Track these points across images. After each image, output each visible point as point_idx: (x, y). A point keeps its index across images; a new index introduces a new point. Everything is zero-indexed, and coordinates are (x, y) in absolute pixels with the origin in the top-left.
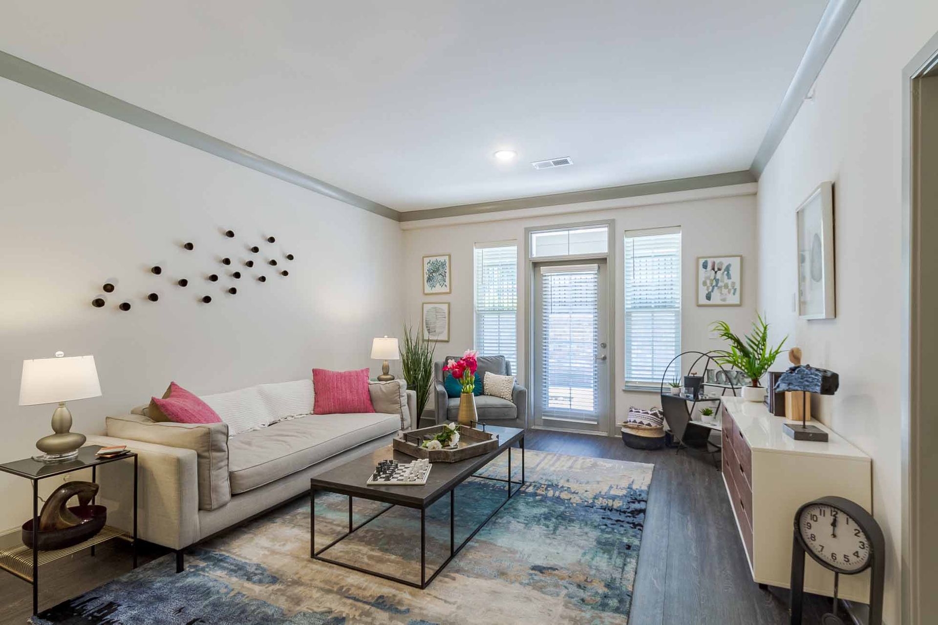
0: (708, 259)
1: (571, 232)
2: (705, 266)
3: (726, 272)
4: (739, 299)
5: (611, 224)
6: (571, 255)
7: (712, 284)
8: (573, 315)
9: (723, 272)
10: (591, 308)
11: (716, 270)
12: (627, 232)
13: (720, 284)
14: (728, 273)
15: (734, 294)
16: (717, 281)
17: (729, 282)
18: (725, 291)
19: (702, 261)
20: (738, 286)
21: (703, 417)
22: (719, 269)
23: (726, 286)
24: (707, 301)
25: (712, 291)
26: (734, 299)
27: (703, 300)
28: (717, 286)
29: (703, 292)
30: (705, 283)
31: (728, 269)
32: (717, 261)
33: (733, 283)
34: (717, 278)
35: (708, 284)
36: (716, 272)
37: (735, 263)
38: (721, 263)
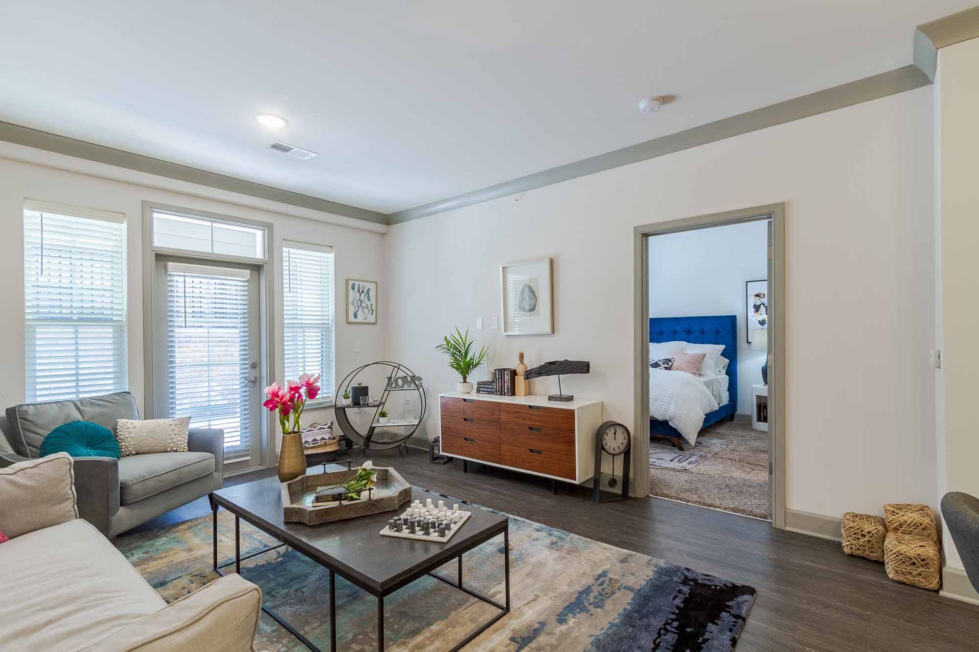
0: (356, 282)
1: (215, 225)
2: (353, 288)
3: (367, 295)
4: (375, 320)
5: (269, 228)
6: (215, 253)
7: (358, 304)
8: (211, 330)
9: (365, 295)
10: (238, 322)
11: (360, 292)
12: (285, 241)
13: (363, 305)
14: (368, 295)
15: (372, 314)
16: (361, 301)
17: (369, 303)
18: (366, 311)
19: (351, 283)
20: (374, 308)
21: (381, 419)
22: (363, 292)
23: (367, 307)
24: (355, 319)
25: (358, 310)
26: (371, 319)
27: (352, 319)
28: (361, 306)
29: (352, 310)
30: (353, 303)
31: (368, 292)
32: (362, 284)
33: (372, 305)
34: (361, 299)
35: (355, 304)
36: (360, 294)
37: (372, 287)
38: (364, 287)
